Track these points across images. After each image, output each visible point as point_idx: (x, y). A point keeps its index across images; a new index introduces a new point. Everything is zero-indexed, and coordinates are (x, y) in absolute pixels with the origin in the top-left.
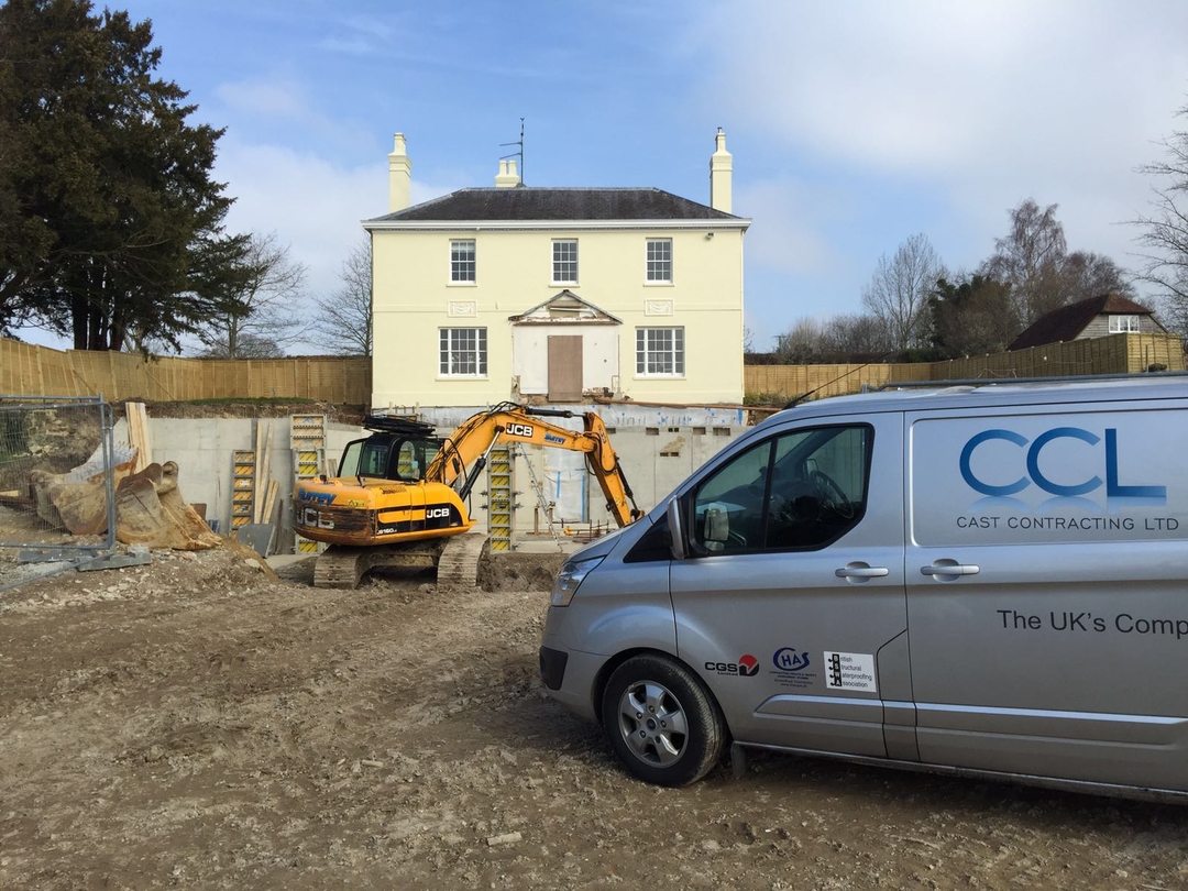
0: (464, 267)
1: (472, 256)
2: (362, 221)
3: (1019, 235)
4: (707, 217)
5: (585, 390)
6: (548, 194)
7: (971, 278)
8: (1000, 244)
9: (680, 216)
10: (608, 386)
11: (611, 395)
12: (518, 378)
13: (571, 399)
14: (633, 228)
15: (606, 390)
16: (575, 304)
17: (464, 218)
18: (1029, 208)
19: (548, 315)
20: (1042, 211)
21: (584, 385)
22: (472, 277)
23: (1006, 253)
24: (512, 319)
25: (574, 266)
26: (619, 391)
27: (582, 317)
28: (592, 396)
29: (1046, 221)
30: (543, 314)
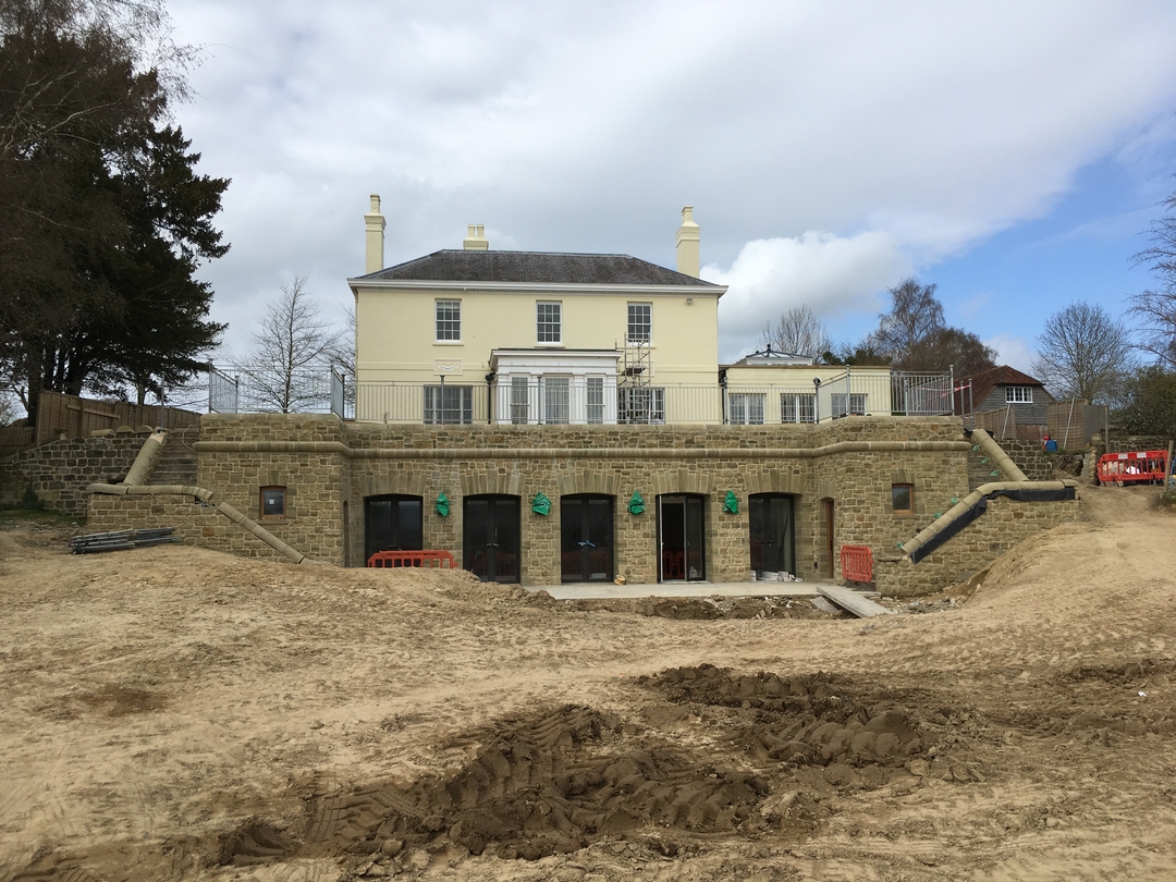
0: (448, 325)
1: (457, 315)
2: (348, 279)
3: (901, 311)
4: (685, 284)
6: (526, 257)
7: (854, 353)
8: (884, 319)
9: (660, 282)
14: (616, 292)
17: (447, 279)
18: (909, 288)
20: (922, 292)
22: (457, 337)
23: (888, 327)
25: (557, 328)
29: (927, 300)
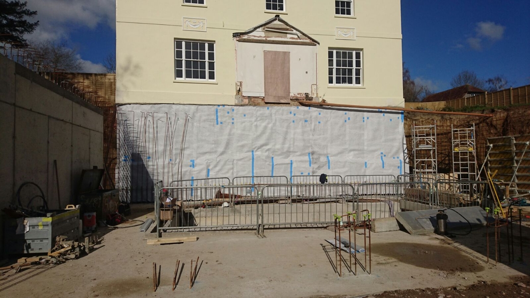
5: (292, 94)
10: (309, 92)
11: (311, 99)
12: (241, 83)
13: (282, 101)
15: (307, 95)
16: (285, 27)
19: (263, 34)
21: (291, 91)
24: (236, 35)
26: (317, 97)
27: (288, 37)
28: (297, 99)
30: (260, 34)
